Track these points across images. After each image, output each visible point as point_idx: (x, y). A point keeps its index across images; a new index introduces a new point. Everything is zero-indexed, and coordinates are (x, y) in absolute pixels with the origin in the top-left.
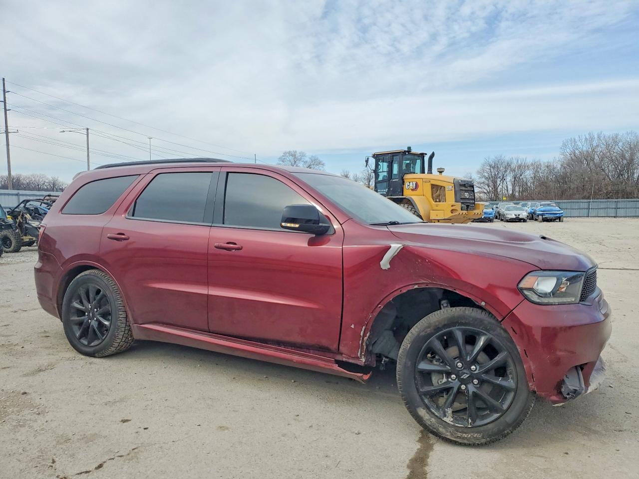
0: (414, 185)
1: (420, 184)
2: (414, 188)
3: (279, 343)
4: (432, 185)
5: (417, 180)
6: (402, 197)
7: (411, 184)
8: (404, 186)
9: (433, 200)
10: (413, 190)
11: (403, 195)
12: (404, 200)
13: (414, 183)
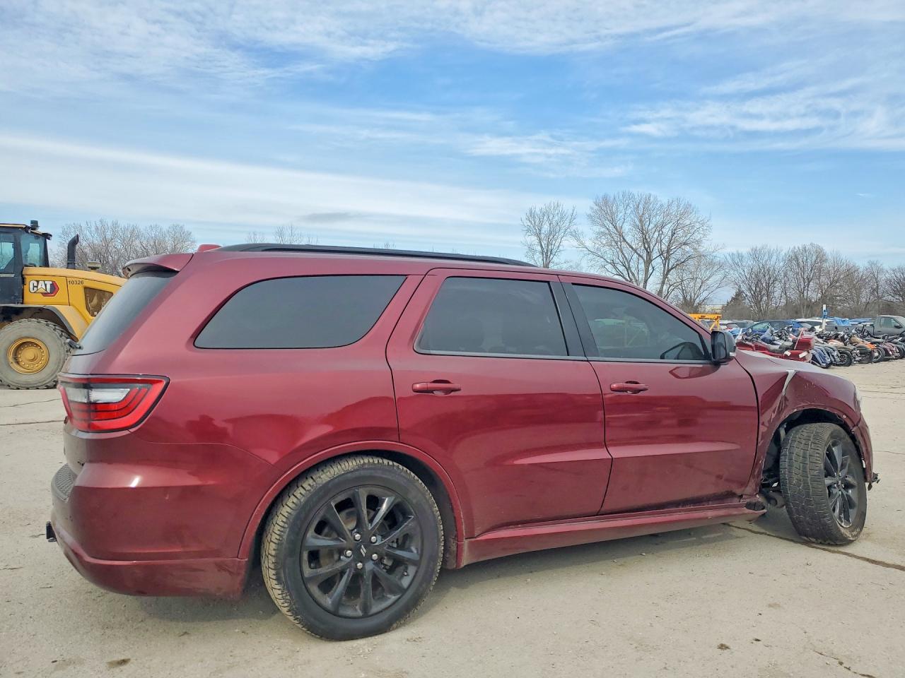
0: (48, 287)
1: (61, 284)
2: (49, 290)
3: (685, 502)
4: (86, 288)
5: (53, 279)
6: (20, 306)
7: (41, 285)
8: (26, 287)
9: (89, 312)
10: (45, 294)
11: (22, 303)
12: (25, 312)
13: (49, 284)
